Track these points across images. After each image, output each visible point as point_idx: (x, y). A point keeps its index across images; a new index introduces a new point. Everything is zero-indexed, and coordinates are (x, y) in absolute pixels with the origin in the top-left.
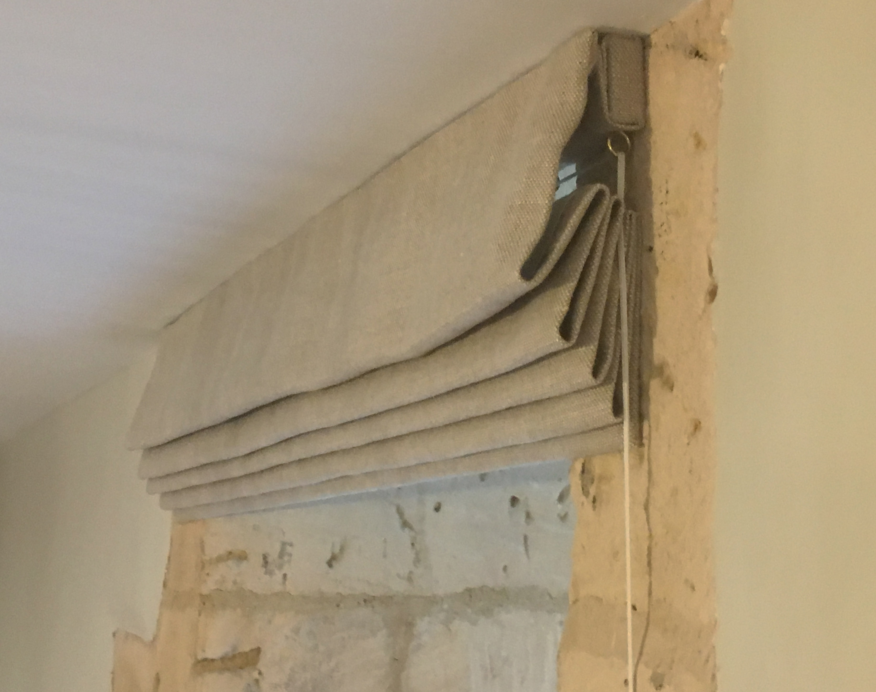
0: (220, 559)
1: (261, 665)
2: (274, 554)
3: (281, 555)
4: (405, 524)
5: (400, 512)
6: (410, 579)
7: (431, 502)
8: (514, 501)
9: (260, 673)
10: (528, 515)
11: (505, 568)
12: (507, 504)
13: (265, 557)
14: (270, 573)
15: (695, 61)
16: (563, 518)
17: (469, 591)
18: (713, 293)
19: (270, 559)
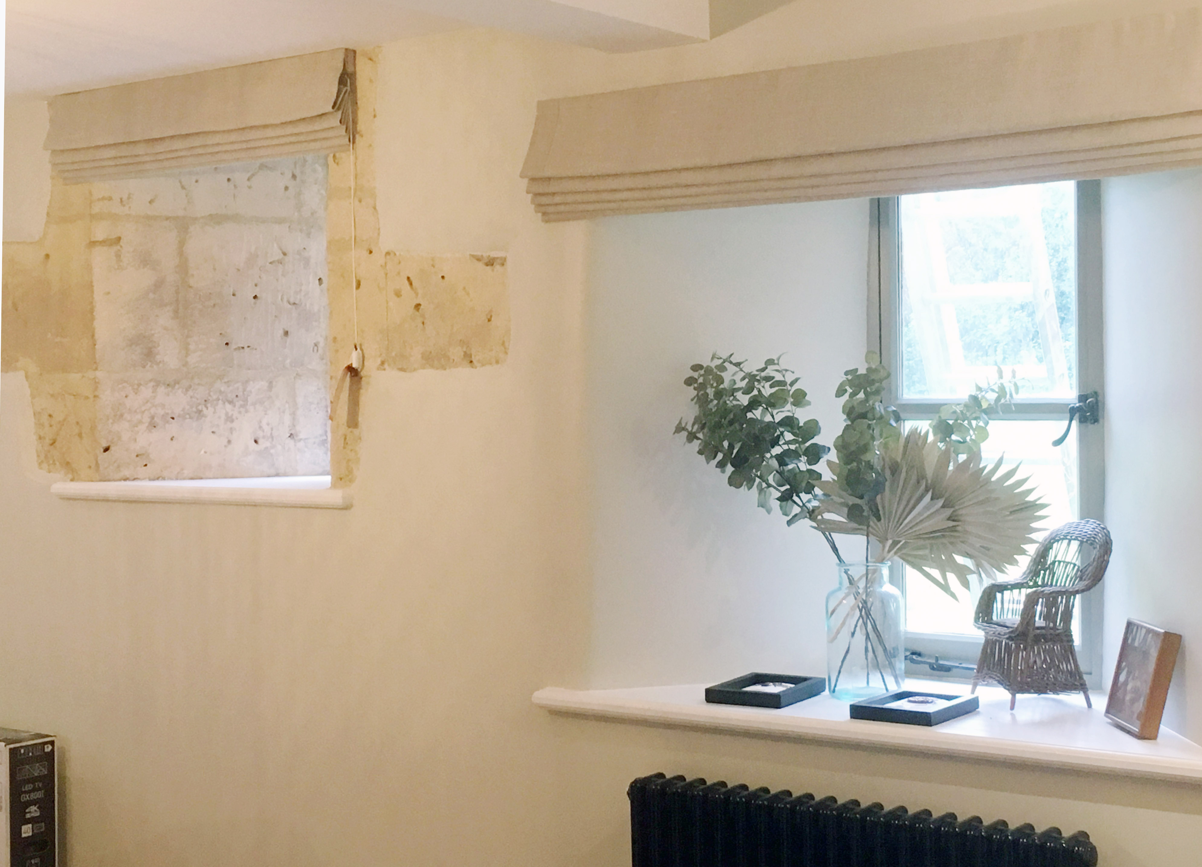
0: (99, 200)
1: (121, 243)
2: (125, 197)
3: (129, 198)
4: (183, 187)
5: (180, 182)
6: (185, 209)
7: (194, 179)
8: (229, 180)
9: (121, 247)
10: (235, 186)
11: (226, 207)
12: (226, 180)
13: (121, 199)
14: (124, 206)
15: (370, 61)
16: (250, 187)
17: (211, 215)
18: (375, 116)
19: (123, 200)
